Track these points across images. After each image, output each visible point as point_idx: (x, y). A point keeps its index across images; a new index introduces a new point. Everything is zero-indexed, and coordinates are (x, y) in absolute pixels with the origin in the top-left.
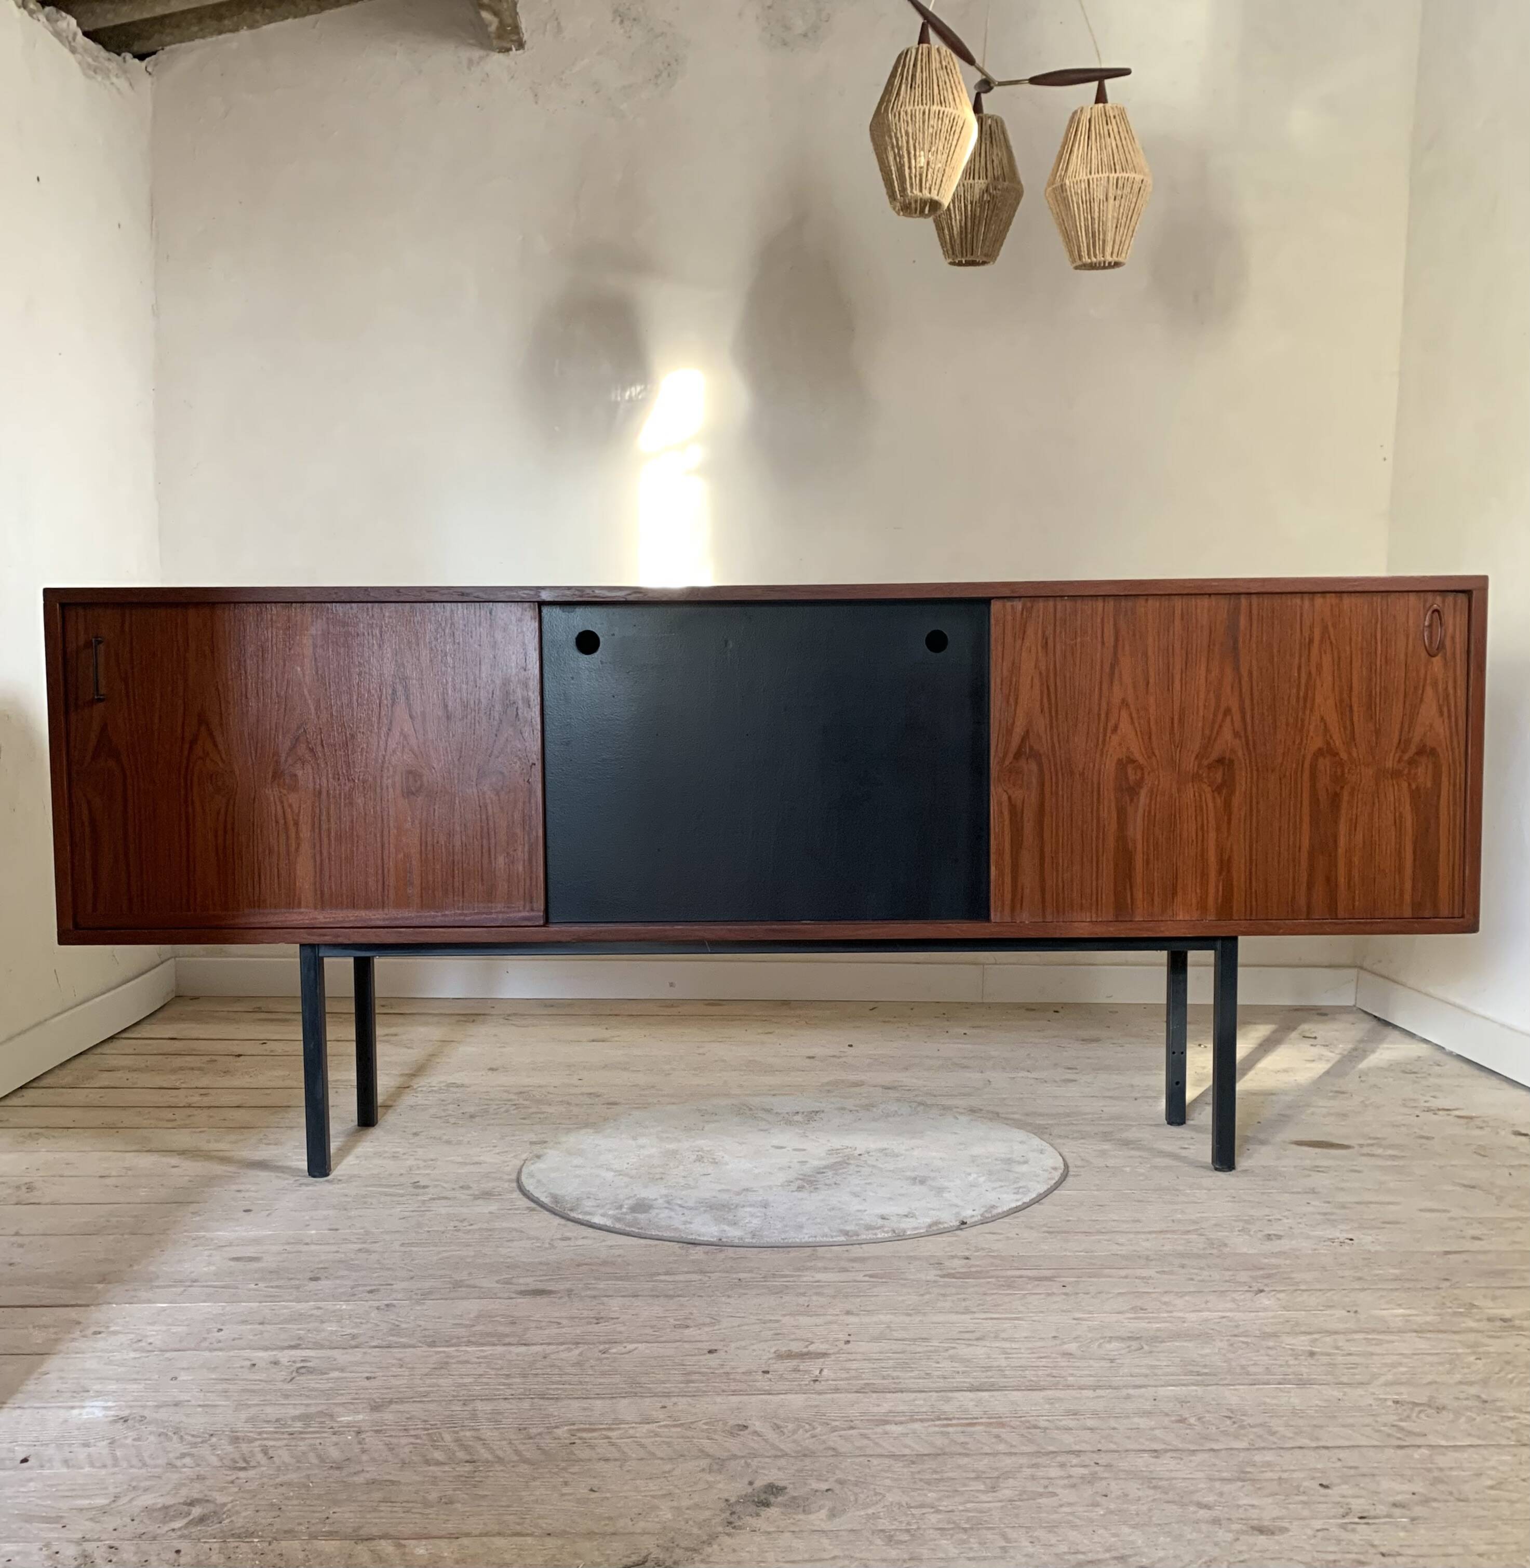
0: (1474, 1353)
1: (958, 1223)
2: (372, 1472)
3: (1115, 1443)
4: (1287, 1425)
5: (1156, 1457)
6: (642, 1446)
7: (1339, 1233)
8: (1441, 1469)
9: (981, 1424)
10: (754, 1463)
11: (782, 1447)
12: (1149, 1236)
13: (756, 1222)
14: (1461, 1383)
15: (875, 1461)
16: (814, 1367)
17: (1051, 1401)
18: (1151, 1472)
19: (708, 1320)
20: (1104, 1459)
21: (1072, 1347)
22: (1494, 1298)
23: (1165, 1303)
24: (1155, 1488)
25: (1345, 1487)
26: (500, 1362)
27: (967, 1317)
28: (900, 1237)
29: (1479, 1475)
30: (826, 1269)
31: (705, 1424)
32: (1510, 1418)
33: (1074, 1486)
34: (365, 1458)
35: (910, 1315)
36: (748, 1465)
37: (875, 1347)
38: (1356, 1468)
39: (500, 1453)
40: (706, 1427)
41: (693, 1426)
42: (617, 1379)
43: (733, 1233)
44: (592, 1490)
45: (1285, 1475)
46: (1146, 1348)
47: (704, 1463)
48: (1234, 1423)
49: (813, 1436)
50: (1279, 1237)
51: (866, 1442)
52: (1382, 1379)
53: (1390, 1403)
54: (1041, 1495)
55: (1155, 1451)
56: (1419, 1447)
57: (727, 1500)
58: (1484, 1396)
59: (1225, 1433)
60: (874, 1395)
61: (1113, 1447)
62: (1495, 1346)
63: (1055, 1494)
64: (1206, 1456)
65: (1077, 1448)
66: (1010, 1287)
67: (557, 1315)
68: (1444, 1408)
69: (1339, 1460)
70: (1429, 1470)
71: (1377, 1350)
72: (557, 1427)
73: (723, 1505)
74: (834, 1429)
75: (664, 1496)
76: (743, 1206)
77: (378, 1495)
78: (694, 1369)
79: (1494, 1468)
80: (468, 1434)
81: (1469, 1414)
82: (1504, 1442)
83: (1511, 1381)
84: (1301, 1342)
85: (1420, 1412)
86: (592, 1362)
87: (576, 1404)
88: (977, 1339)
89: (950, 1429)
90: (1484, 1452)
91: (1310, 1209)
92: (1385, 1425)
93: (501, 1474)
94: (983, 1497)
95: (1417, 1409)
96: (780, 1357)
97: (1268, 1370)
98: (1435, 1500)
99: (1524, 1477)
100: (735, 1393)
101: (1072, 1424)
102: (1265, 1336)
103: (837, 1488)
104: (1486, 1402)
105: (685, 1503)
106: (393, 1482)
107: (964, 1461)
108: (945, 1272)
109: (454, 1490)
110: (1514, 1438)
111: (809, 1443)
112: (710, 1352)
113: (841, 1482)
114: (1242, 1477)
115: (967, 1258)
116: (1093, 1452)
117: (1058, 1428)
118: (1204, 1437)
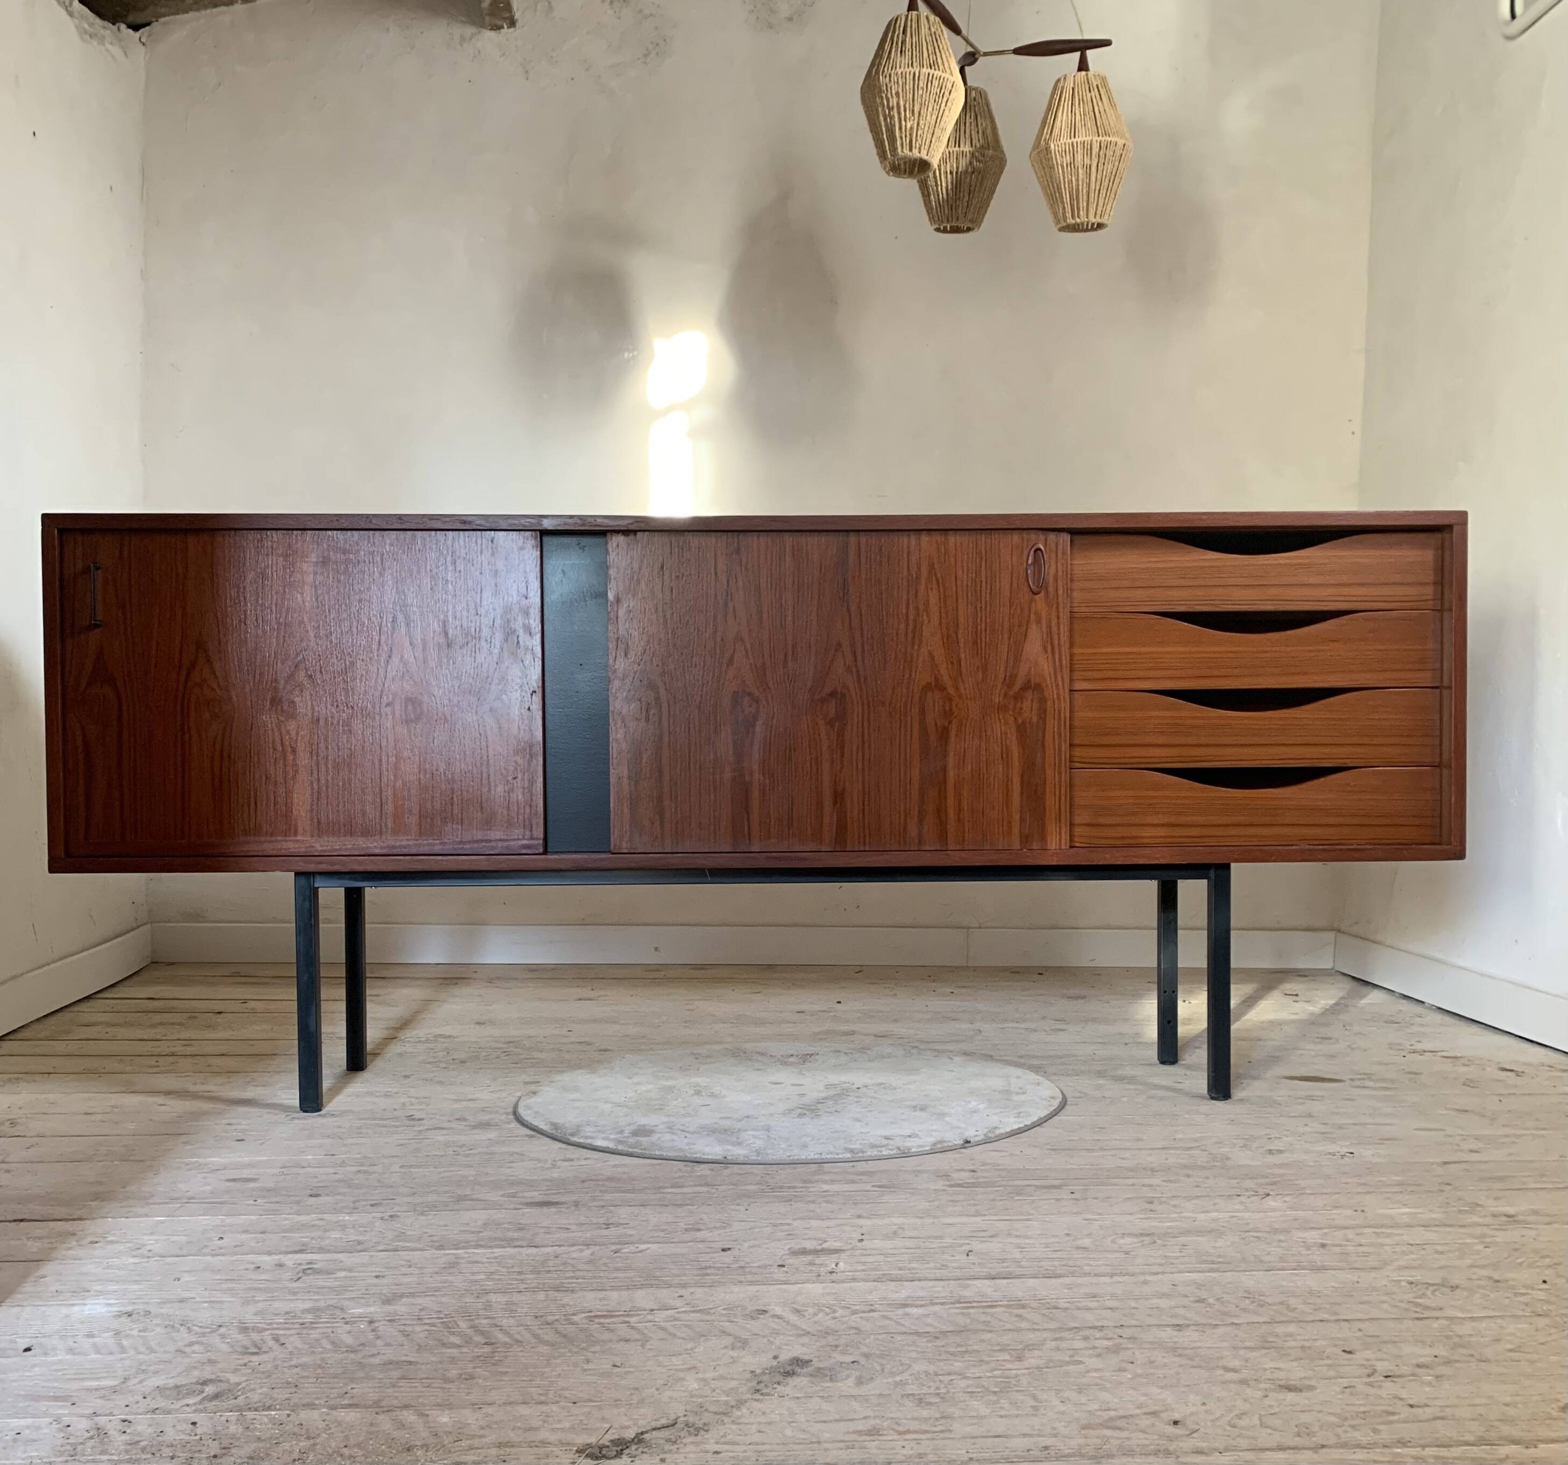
0: (1483, 1242)
1: (961, 1142)
2: (389, 1354)
3: (1137, 1320)
4: (1305, 1303)
5: (1179, 1330)
6: (663, 1329)
7: (1340, 1148)
8: (1460, 1337)
9: (1000, 1306)
10: (778, 1341)
11: (805, 1327)
12: (1151, 1152)
13: (759, 1143)
14: (1472, 1266)
15: (899, 1338)
16: (829, 1262)
17: (1069, 1287)
18: (1175, 1343)
19: (718, 1225)
20: (1127, 1332)
21: (1087, 1242)
22: (1496, 1199)
23: (1175, 1206)
24: (1180, 1355)
25: (1367, 1352)
26: (511, 1261)
27: (978, 1219)
28: (905, 1154)
29: (1497, 1340)
30: (833, 1181)
31: (724, 1309)
32: (1523, 1294)
33: (1099, 1356)
34: (379, 1342)
35: (922, 1218)
36: (771, 1343)
37: (888, 1244)
38: (1378, 1336)
39: (519, 1337)
40: (725, 1312)
41: (712, 1311)
42: (631, 1274)
43: (738, 1152)
44: (615, 1366)
45: (1307, 1344)
46: (1159, 1242)
47: (728, 1341)
48: (1253, 1302)
49: (834, 1318)
50: (1281, 1152)
51: (888, 1322)
52: (1396, 1264)
53: (1404, 1284)
54: (1068, 1363)
55: (1178, 1325)
56: (1437, 1318)
57: (752, 1372)
58: (1496, 1277)
59: (1244, 1310)
60: (893, 1284)
61: (1134, 1323)
62: (1501, 1237)
63: (1081, 1362)
64: (1229, 1329)
65: (1100, 1324)
66: (1019, 1194)
67: (565, 1222)
68: (1457, 1287)
69: (1360, 1330)
70: (1447, 1337)
71: (1387, 1241)
72: (574, 1314)
73: (749, 1376)
74: (855, 1312)
75: (689, 1369)
76: (746, 1130)
77: (396, 1374)
78: (708, 1264)
79: (1511, 1334)
80: (485, 1321)
81: (1482, 1291)
82: (1521, 1313)
83: (1521, 1264)
84: (1313, 1236)
85: (1435, 1291)
86: (605, 1260)
87: (590, 1295)
88: (991, 1237)
89: (972, 1311)
90: (1499, 1321)
91: (1308, 1129)
92: (1401, 1301)
93: (521, 1354)
94: (1008, 1366)
95: (1431, 1288)
96: (794, 1253)
97: (1282, 1259)
98: (1457, 1361)
99: (1542, 1341)
100: (752, 1283)
101: (1093, 1304)
102: (1276, 1231)
103: (863, 1361)
104: (1498, 1281)
105: (710, 1375)
106: (410, 1363)
107: (989, 1336)
108: (952, 1183)
109: (474, 1368)
110: (1529, 1310)
111: (830, 1324)
112: (723, 1250)
113: (867, 1356)
114: (1265, 1345)
115: (974, 1171)
116: (1116, 1327)
117: (1079, 1309)
118: (1225, 1314)
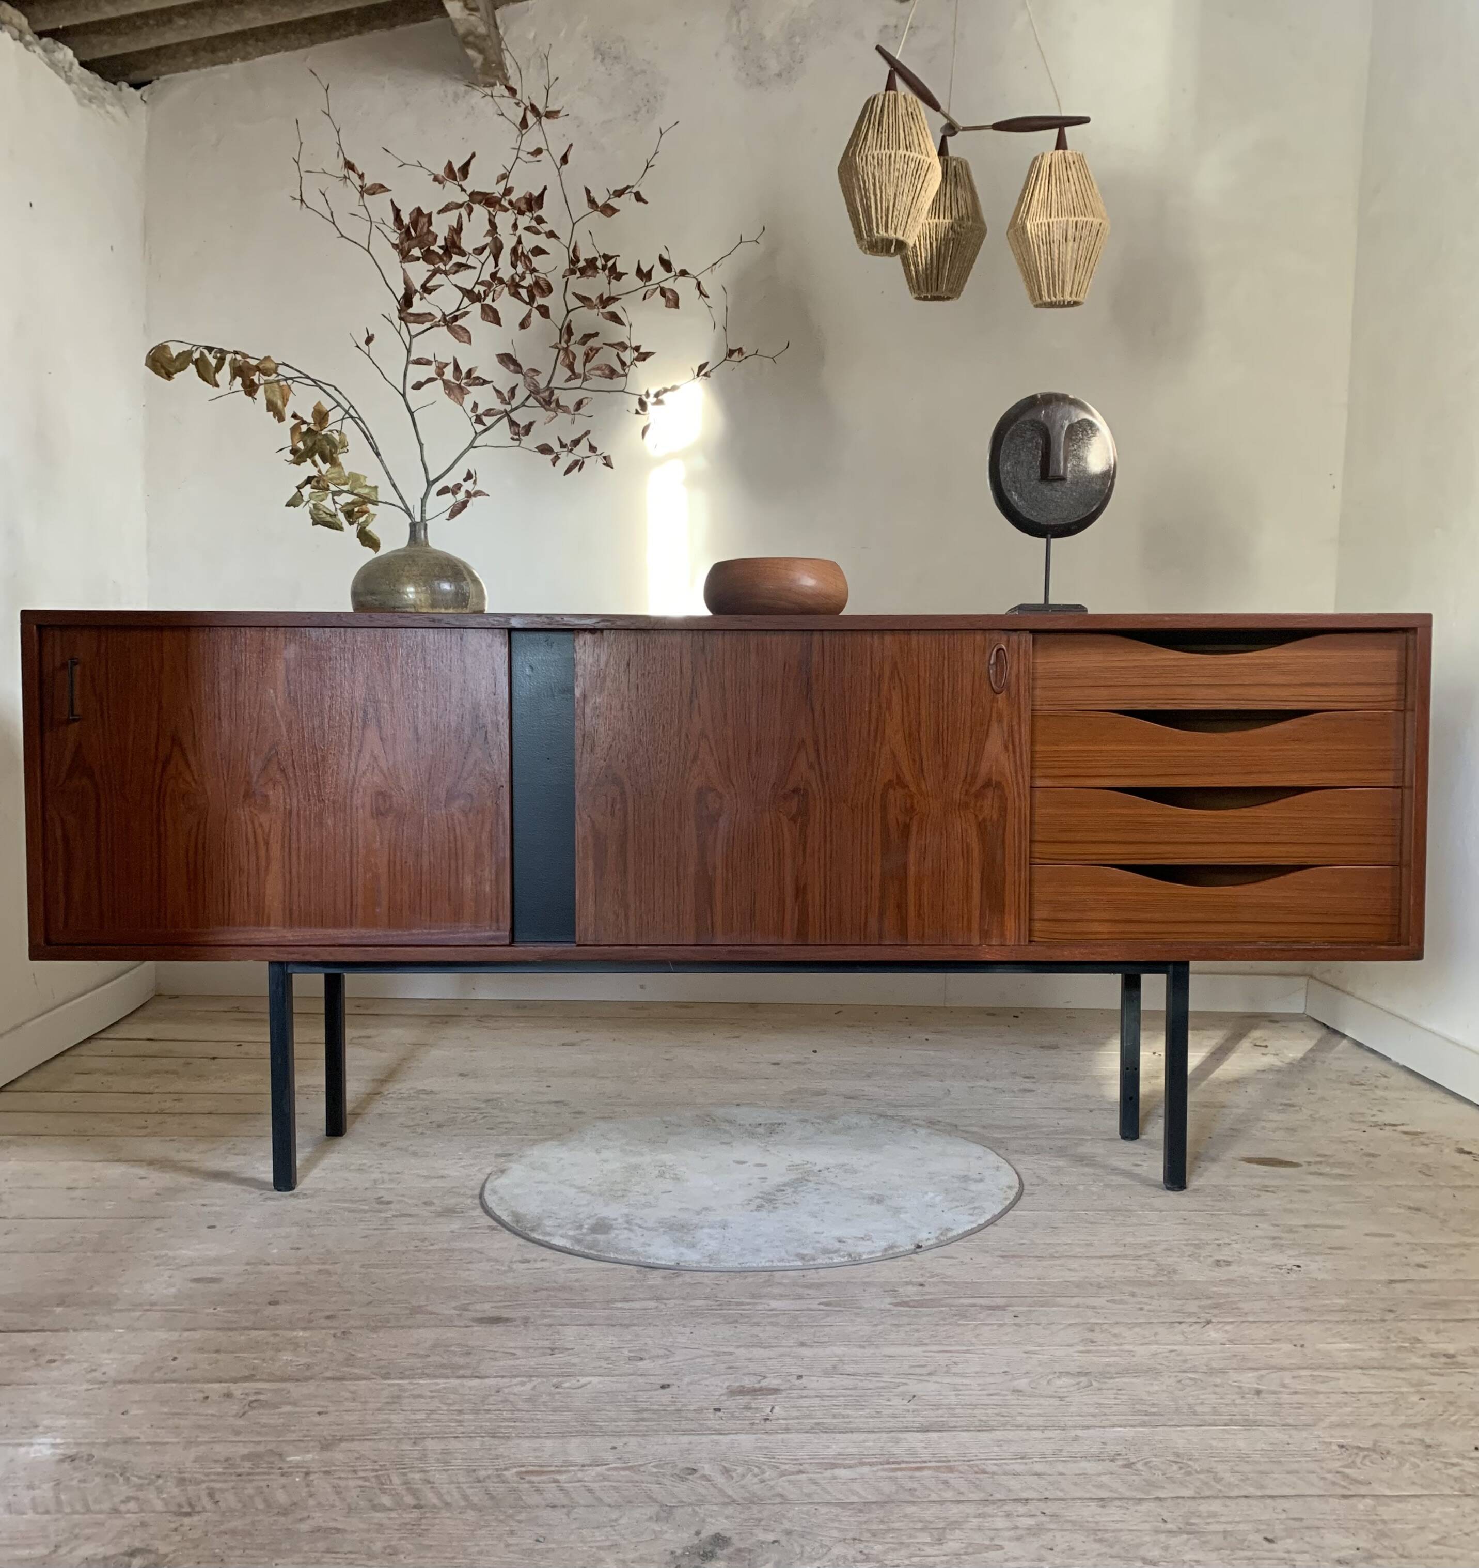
0: (1418, 1392)
1: (913, 1247)
2: (319, 1518)
3: (1062, 1490)
4: (1233, 1472)
5: (1103, 1507)
6: (590, 1491)
7: (1286, 1259)
8: (1384, 1522)
9: (929, 1468)
10: (701, 1511)
11: (730, 1493)
12: (1100, 1261)
13: (713, 1246)
14: (1403, 1426)
15: (823, 1510)
16: (763, 1404)
17: (999, 1443)
18: (1097, 1523)
19: (661, 1352)
20: (1050, 1508)
21: (1022, 1383)
22: (1438, 1332)
23: (1115, 1335)
24: (1101, 1541)
25: (1290, 1541)
26: (452, 1396)
27: (919, 1350)
28: (855, 1261)
29: (1421, 1528)
30: (782, 1296)
31: (654, 1467)
32: (1453, 1465)
33: (1019, 1539)
34: (311, 1502)
35: (863, 1347)
36: (695, 1513)
37: (826, 1382)
38: (1301, 1520)
39: (448, 1499)
40: (655, 1470)
41: (642, 1469)
42: (567, 1416)
43: (691, 1257)
44: (537, 1541)
45: (1229, 1528)
46: (1094, 1383)
47: (652, 1510)
48: (1181, 1468)
49: (763, 1481)
50: (1228, 1263)
51: (814, 1487)
52: (1328, 1421)
53: (1335, 1447)
54: (987, 1548)
55: (1102, 1499)
56: (1364, 1496)
57: (672, 1553)
58: (1428, 1441)
59: (1171, 1479)
60: (825, 1436)
61: (1060, 1494)
62: (1439, 1384)
63: (1001, 1548)
64: (1151, 1506)
65: (1024, 1495)
66: (964, 1317)
67: (512, 1344)
68: (1388, 1453)
69: (1284, 1510)
70: (1373, 1523)
71: (1322, 1388)
72: (506, 1469)
73: (668, 1558)
74: (783, 1474)
75: (610, 1547)
76: (702, 1227)
77: (321, 1545)
78: (644, 1405)
79: (1439, 1521)
80: (417, 1476)
81: (1413, 1459)
82: (1448, 1491)
83: (1454, 1423)
84: (1248, 1379)
85: (1365, 1457)
86: (545, 1398)
87: (526, 1444)
88: (930, 1374)
89: (899, 1474)
90: (1426, 1502)
91: (1258, 1232)
92: (1330, 1472)
93: (448, 1521)
94: (928, 1550)
95: (1362, 1454)
96: (732, 1393)
97: (1215, 1412)
98: (1379, 1556)
99: (1467, 1531)
100: (685, 1432)
101: (1019, 1468)
102: (1212, 1372)
103: (784, 1540)
104: (1430, 1446)
105: (631, 1556)
106: (338, 1530)
107: (910, 1509)
108: (898, 1300)
109: (400, 1539)
110: (1457, 1486)
111: (757, 1488)
112: (663, 1387)
113: (789, 1533)
114: (1188, 1530)
115: (922, 1285)
116: (1039, 1500)
117: (1005, 1474)
118: (1151, 1484)
